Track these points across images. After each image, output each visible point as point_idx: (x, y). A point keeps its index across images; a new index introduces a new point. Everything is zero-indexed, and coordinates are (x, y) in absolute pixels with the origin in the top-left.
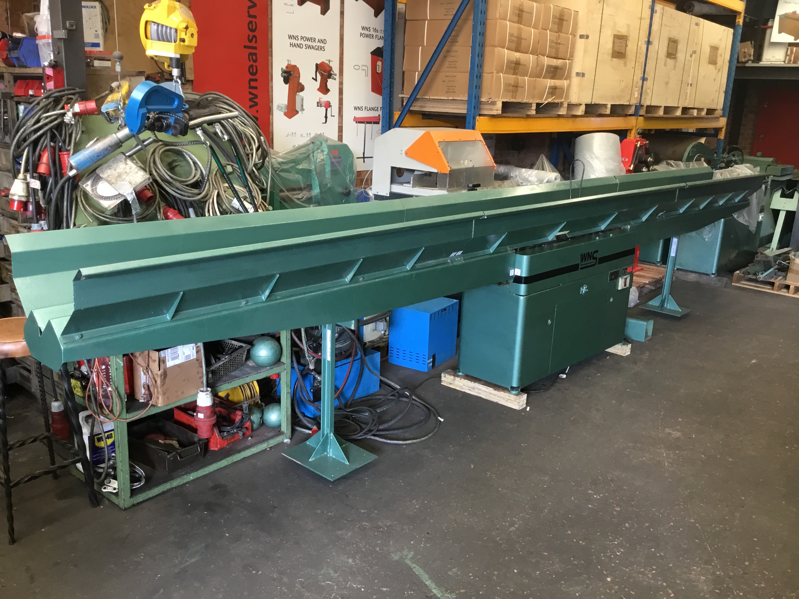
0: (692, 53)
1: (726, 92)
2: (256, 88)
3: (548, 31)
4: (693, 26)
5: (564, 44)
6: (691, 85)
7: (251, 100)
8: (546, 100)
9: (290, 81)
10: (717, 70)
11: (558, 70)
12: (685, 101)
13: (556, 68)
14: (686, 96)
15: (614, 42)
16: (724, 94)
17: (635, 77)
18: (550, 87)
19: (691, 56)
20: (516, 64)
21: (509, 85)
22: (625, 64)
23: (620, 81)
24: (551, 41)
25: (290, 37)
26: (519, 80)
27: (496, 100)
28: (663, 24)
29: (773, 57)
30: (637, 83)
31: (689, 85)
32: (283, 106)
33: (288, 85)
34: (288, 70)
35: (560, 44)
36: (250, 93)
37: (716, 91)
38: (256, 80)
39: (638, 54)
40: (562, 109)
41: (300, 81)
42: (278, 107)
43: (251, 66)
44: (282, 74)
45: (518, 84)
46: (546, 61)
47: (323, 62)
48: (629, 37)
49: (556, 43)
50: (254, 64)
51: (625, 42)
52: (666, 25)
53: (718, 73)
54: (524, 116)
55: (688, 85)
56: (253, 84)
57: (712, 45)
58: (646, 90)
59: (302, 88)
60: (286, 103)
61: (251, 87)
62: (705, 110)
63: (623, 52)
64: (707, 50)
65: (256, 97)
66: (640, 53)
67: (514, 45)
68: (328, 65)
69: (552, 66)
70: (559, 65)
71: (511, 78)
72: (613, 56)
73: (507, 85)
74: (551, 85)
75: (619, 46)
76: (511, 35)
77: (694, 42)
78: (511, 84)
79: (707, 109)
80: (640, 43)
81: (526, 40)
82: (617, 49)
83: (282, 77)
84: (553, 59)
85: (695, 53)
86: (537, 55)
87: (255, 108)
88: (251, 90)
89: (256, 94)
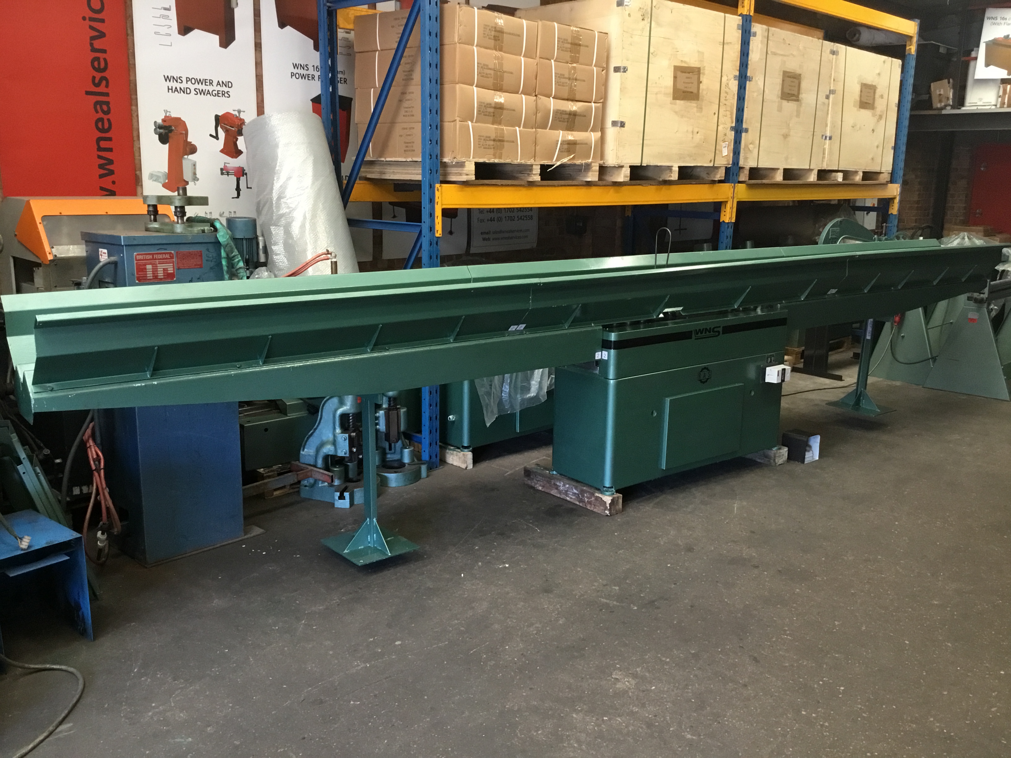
0: (828, 94)
1: (895, 148)
2: (110, 150)
3: (552, 61)
4: (827, 55)
5: (584, 81)
6: (830, 138)
7: (101, 167)
8: (557, 160)
9: (170, 140)
10: (877, 117)
11: (577, 118)
12: (823, 161)
13: (573, 115)
14: (824, 154)
15: (675, 77)
16: (893, 151)
17: (719, 128)
18: (563, 143)
19: (827, 97)
20: (495, 108)
21: (488, 138)
22: (700, 109)
23: (693, 132)
24: (559, 76)
25: (167, 79)
26: (505, 132)
27: (463, 159)
28: (769, 52)
29: (980, 100)
30: (725, 135)
31: (828, 139)
32: (160, 175)
33: (168, 145)
34: (166, 124)
35: (576, 79)
36: (100, 157)
37: (877, 147)
38: (110, 139)
39: (723, 95)
40: (590, 174)
41: (189, 140)
42: (152, 176)
43: (101, 120)
44: (155, 130)
45: (504, 137)
46: (553, 104)
47: (228, 113)
48: (704, 69)
49: (569, 79)
50: (105, 117)
51: (696, 76)
52: (775, 54)
53: (878, 121)
54: (523, 184)
55: (826, 137)
56: (103, 144)
57: (864, 82)
58: (746, 146)
59: (193, 150)
60: (166, 169)
62: (861, 174)
63: (695, 91)
64: (854, 90)
65: (111, 162)
66: (727, 93)
67: (490, 82)
68: (237, 117)
69: (566, 111)
70: (578, 111)
71: (490, 129)
72: (675, 98)
73: (483, 138)
74: (565, 139)
75: (684, 83)
76: (482, 66)
77: (830, 77)
78: (489, 137)
79: (864, 172)
80: (724, 79)
81: (512, 73)
82: (681, 86)
83: (156, 133)
84: (566, 102)
85: (833, 94)
86: (536, 96)
87: (110, 178)
88: (101, 154)
89: (111, 158)
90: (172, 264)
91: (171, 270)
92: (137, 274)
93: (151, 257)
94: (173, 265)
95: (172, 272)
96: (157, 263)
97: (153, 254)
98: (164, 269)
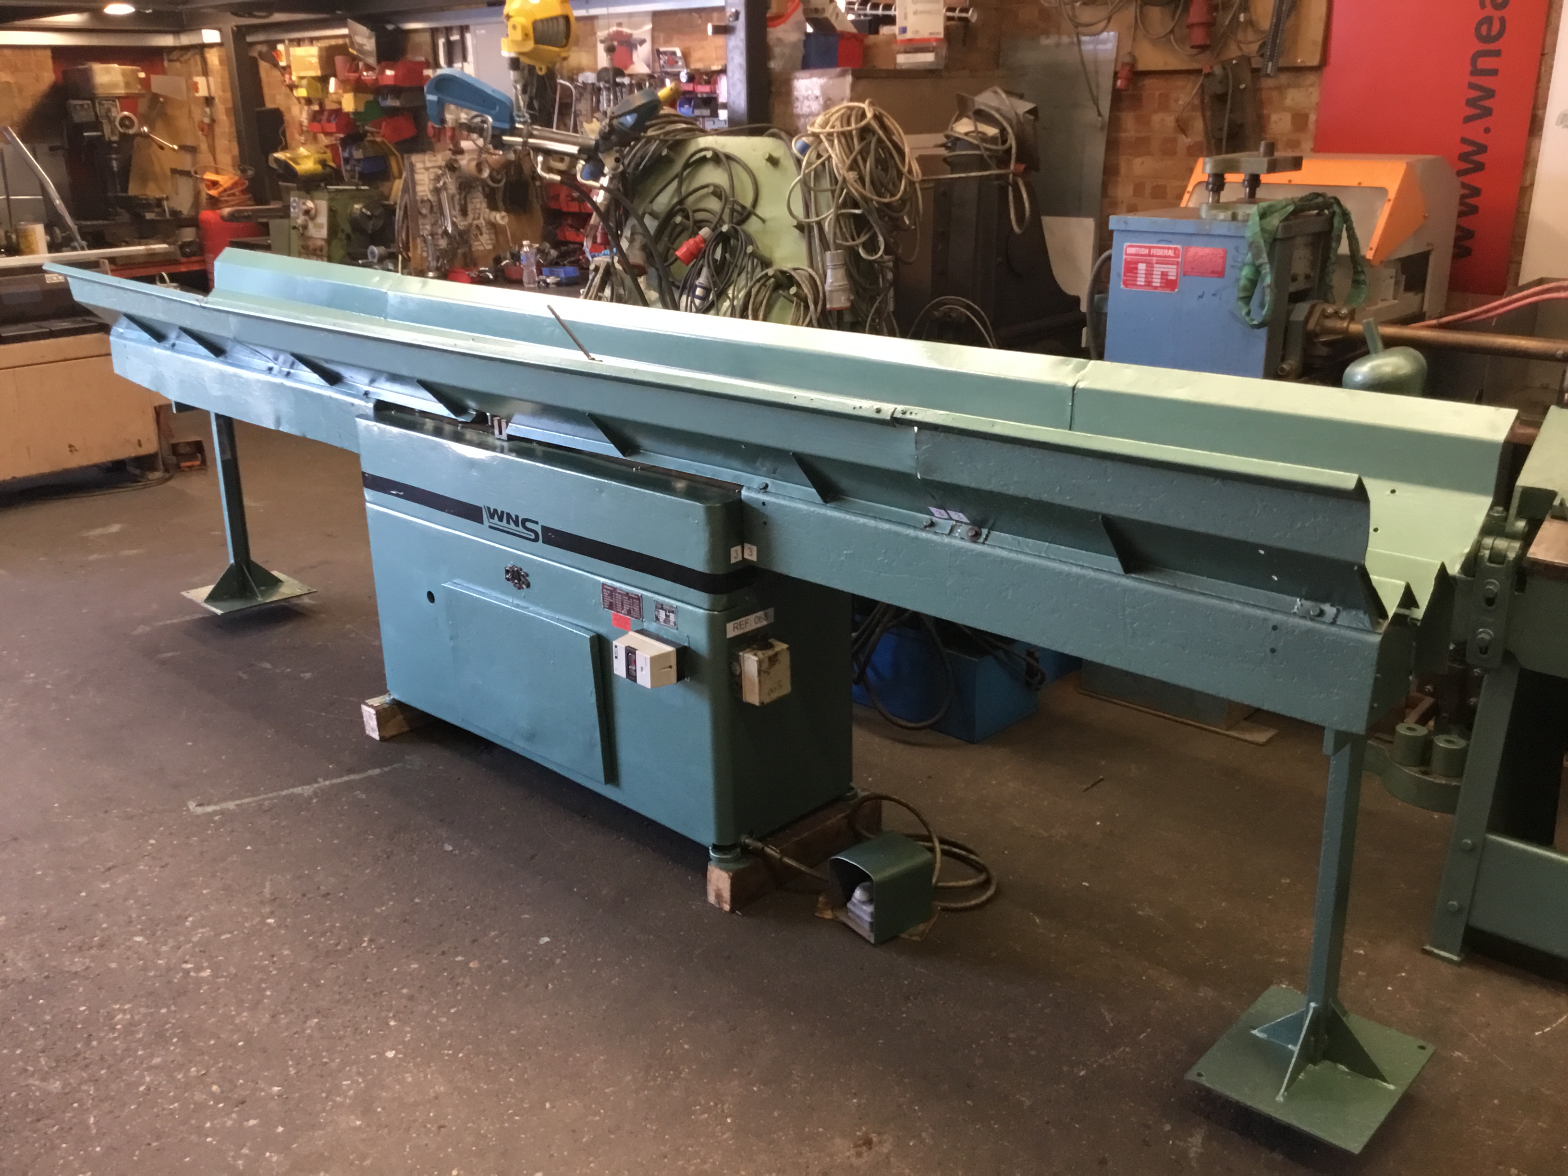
2: (1494, 72)
7: (1471, 103)
36: (1472, 86)
38: (1497, 53)
43: (1488, 20)
50: (1497, 14)
56: (1484, 63)
61: (1476, 72)
65: (1490, 94)
87: (1480, 124)
88: (1477, 80)
89: (1491, 86)
90: (1175, 267)
91: (1172, 276)
92: (1125, 275)
93: (1146, 251)
94: (1177, 269)
95: (1174, 278)
96: (1154, 261)
97: (1150, 248)
98: (1162, 272)
